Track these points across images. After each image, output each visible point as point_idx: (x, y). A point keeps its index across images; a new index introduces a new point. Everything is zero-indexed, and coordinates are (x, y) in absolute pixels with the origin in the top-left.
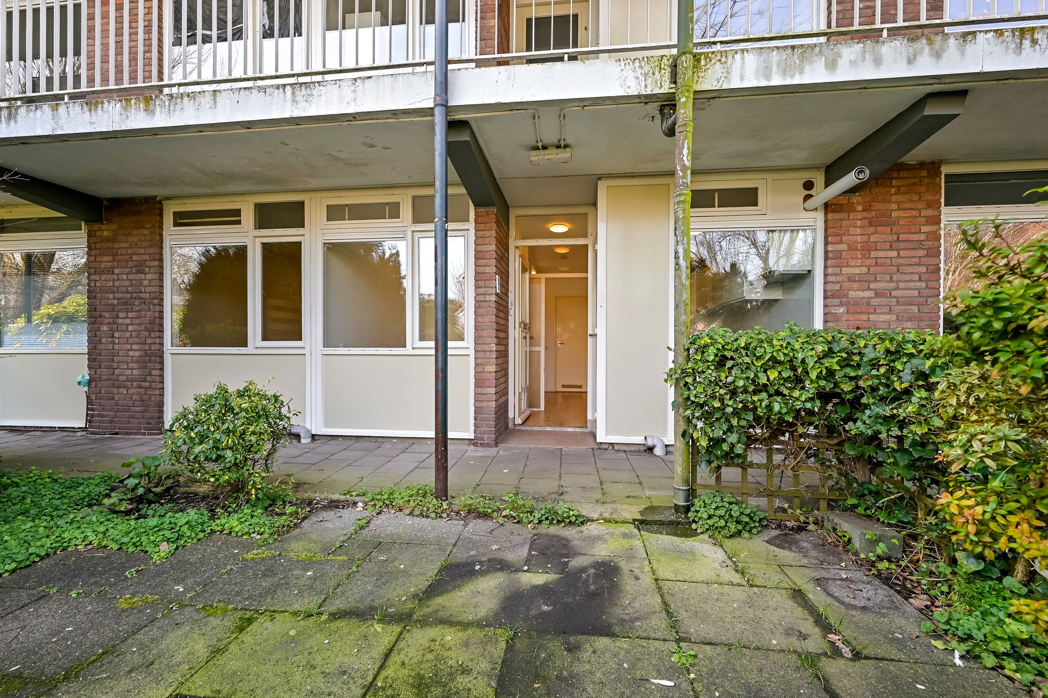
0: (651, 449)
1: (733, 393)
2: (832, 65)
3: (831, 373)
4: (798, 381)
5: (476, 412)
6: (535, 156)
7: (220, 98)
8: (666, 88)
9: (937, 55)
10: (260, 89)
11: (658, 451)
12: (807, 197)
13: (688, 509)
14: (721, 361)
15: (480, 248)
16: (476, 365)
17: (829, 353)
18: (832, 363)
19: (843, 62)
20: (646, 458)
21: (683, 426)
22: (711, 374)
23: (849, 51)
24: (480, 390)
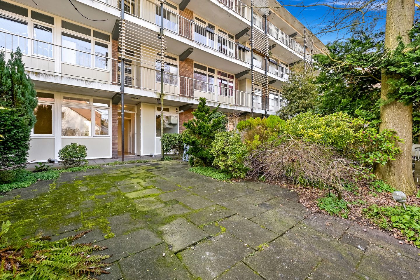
0: (152, 156)
1: (169, 142)
2: (179, 99)
3: (180, 139)
4: (176, 140)
5: (112, 151)
6: (132, 99)
7: (63, 78)
8: (159, 98)
9: (190, 101)
10: (76, 79)
11: (153, 156)
12: (177, 111)
13: (163, 159)
14: (168, 138)
15: (113, 114)
16: (112, 140)
17: (179, 136)
18: (180, 138)
19: (180, 99)
20: (151, 157)
21: (162, 147)
22: (167, 139)
23: (181, 98)
24: (114, 146)
